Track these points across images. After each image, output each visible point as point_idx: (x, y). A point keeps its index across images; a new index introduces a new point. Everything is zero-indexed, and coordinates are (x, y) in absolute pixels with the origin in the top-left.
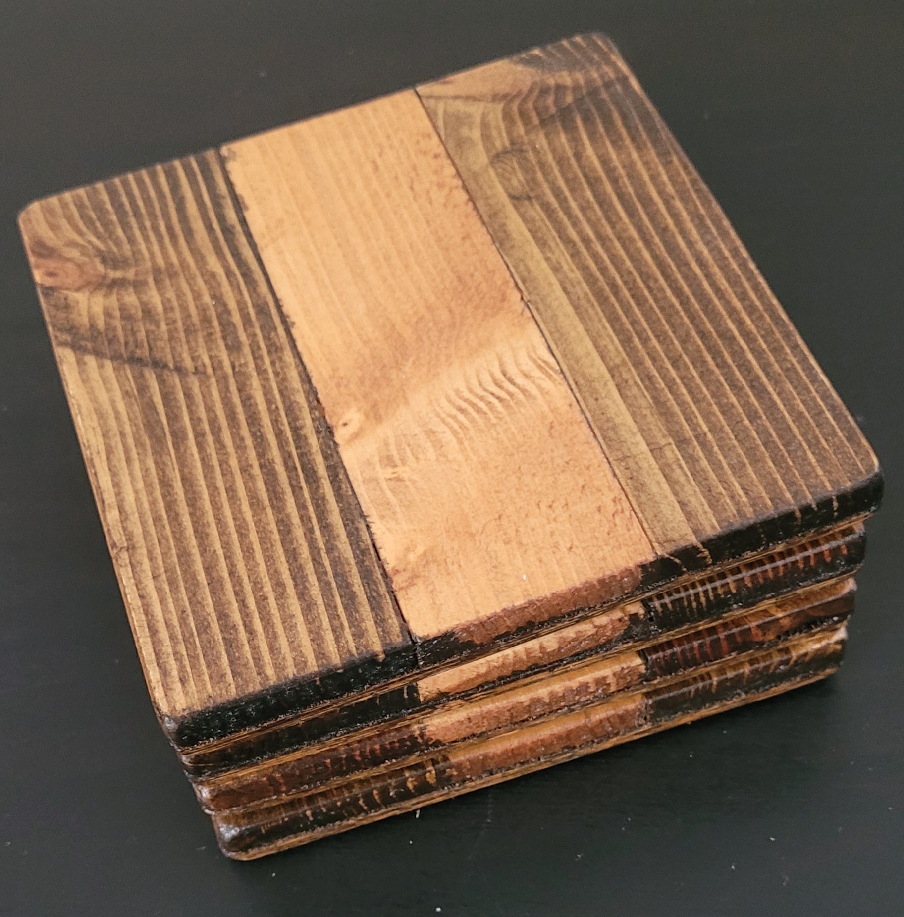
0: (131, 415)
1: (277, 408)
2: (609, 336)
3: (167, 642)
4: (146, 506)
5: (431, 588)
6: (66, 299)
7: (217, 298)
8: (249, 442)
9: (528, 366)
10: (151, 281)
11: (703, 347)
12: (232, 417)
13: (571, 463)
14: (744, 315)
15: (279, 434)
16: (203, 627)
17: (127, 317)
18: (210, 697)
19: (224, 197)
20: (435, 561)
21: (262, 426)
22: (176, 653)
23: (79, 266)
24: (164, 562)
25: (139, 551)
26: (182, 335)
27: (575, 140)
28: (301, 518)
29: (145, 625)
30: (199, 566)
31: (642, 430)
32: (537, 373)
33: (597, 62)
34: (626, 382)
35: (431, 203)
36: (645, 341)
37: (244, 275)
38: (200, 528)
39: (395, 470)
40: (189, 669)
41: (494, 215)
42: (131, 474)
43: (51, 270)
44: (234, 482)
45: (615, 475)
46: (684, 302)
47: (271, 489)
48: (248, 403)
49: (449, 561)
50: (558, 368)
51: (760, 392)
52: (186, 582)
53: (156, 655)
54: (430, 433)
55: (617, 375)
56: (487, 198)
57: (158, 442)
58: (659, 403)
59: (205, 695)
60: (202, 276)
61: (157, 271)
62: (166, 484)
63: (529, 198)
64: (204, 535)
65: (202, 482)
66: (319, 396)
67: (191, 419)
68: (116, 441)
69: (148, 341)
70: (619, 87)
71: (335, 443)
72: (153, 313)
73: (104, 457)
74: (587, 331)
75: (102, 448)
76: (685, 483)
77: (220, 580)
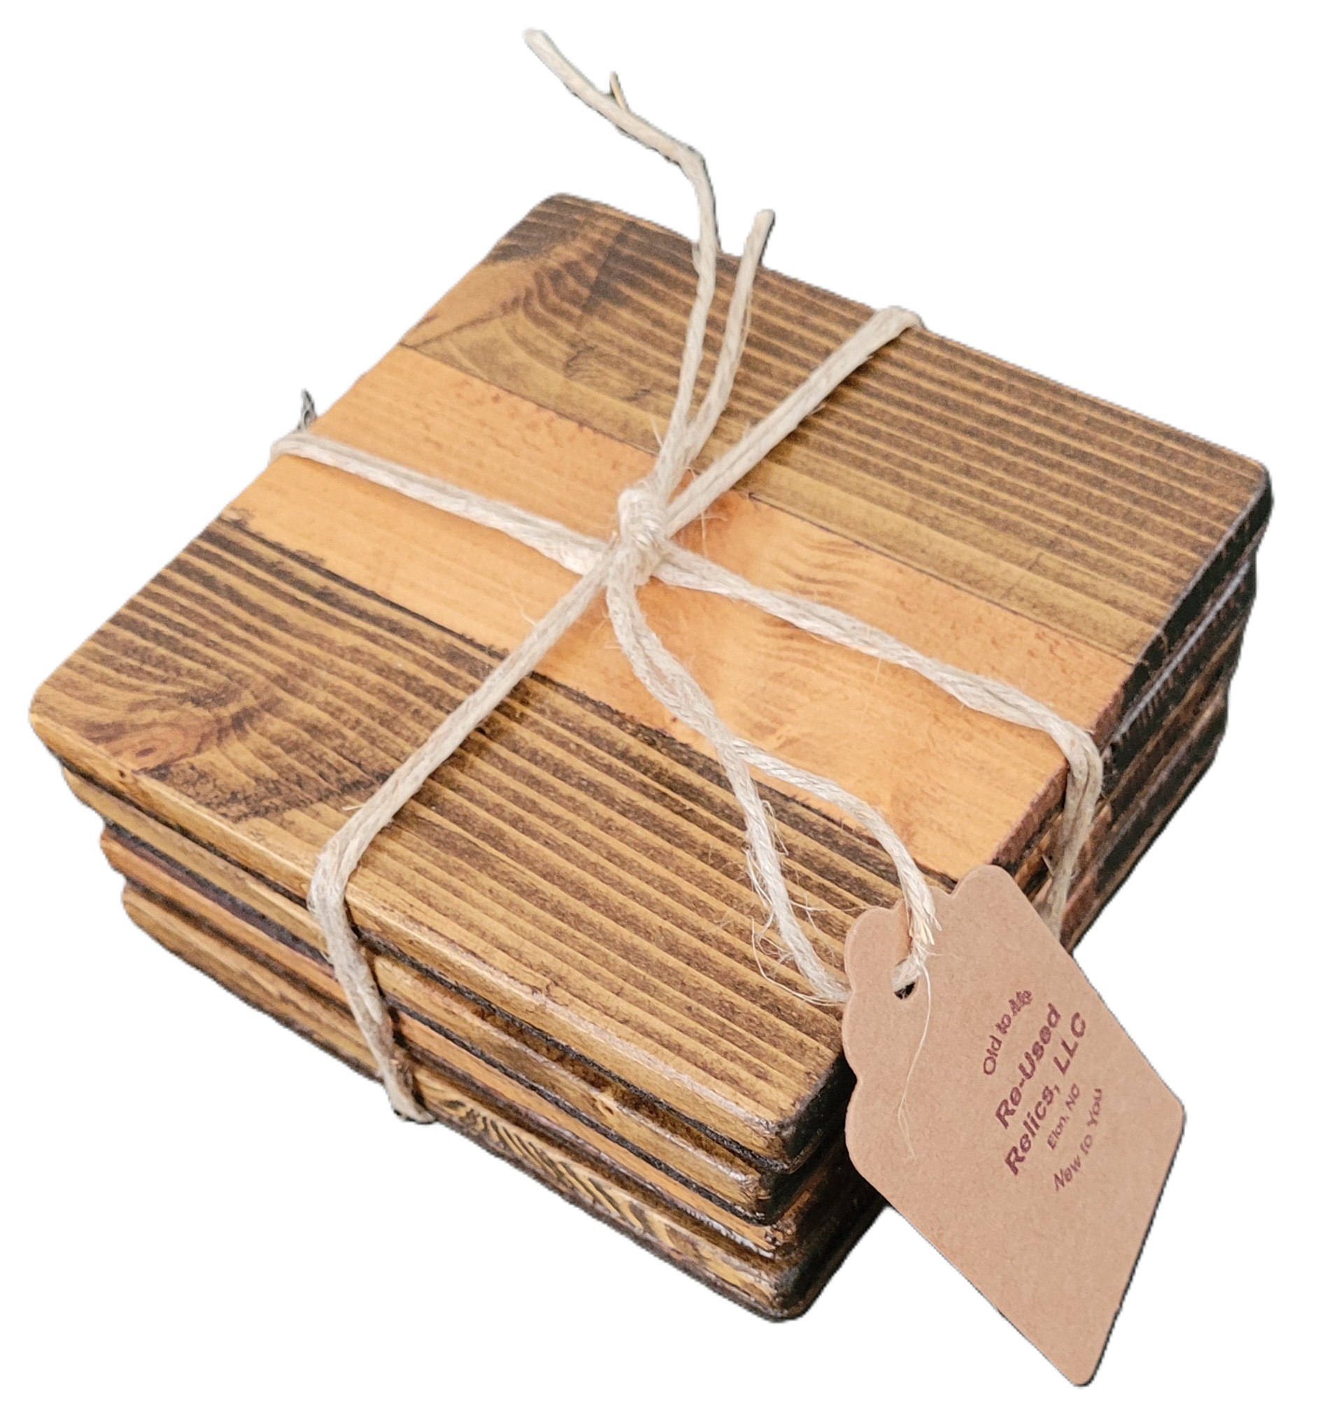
0: (409, 845)
1: (578, 745)
2: (873, 484)
3: (703, 1049)
4: (530, 928)
5: (935, 827)
6: (193, 768)
7: (384, 670)
8: (581, 797)
9: (818, 557)
10: (281, 693)
11: (982, 445)
12: (534, 782)
13: (958, 625)
14: (992, 393)
15: (609, 770)
16: (730, 1011)
17: (292, 747)
18: (808, 1074)
19: (280, 563)
20: (913, 798)
21: (580, 773)
22: (725, 1054)
23: (171, 724)
24: (613, 972)
25: (571, 978)
26: (383, 731)
27: (639, 310)
28: (723, 839)
29: (660, 1047)
30: (658, 954)
31: (1001, 556)
32: (832, 559)
33: (585, 223)
34: (937, 518)
35: (538, 450)
36: (918, 469)
37: (393, 630)
38: (619, 915)
39: (778, 734)
40: (756, 1061)
41: (625, 427)
42: (475, 905)
43: (139, 748)
44: (607, 846)
45: (1015, 613)
46: (919, 411)
47: (659, 830)
48: (539, 758)
49: (927, 789)
50: (850, 543)
51: (1083, 457)
52: (660, 977)
53: (704, 1069)
54: (778, 677)
55: (920, 516)
56: (599, 414)
57: (471, 854)
58: (991, 521)
59: (802, 1076)
60: (342, 656)
61: (279, 680)
62: (529, 893)
63: (647, 392)
64: (630, 919)
65: (571, 867)
66: (614, 708)
67: (488, 810)
68: (420, 882)
69: (345, 758)
70: (634, 237)
71: (682, 745)
72: (320, 726)
73: (424, 907)
74: (846, 489)
75: (410, 898)
76: (1094, 582)
77: (697, 952)
